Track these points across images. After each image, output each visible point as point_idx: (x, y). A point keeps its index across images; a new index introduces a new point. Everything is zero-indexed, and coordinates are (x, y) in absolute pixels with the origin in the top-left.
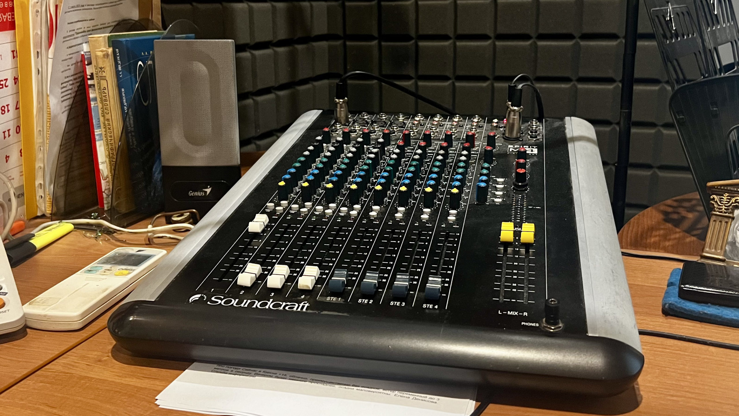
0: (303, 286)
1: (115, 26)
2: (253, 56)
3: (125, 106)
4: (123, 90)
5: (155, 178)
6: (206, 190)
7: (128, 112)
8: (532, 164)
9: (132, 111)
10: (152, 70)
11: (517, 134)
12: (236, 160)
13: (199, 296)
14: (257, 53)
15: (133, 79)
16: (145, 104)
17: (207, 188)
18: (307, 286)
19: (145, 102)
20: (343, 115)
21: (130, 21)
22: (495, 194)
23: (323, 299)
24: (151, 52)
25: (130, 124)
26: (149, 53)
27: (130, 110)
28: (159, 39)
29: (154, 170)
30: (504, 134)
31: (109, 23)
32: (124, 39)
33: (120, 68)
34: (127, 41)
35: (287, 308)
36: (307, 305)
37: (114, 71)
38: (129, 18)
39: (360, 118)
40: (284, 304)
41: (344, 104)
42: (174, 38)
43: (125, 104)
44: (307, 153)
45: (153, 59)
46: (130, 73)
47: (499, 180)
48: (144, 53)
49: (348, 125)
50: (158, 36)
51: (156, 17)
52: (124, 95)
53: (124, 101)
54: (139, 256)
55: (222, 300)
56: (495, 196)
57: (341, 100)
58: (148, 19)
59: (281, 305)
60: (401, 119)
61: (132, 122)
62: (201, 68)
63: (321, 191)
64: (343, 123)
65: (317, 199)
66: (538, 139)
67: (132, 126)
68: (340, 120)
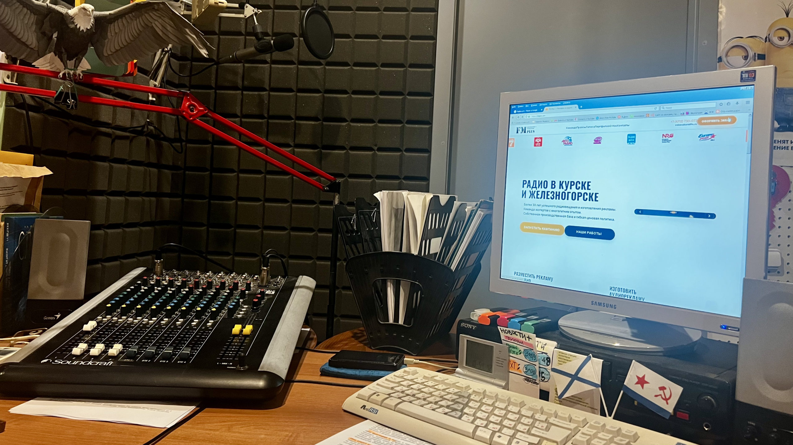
0: (111, 354)
1: (7, 208)
2: (106, 233)
3: (7, 259)
4: (7, 249)
5: (19, 309)
6: (56, 316)
7: (8, 264)
8: (268, 299)
9: (11, 264)
10: (31, 237)
11: (266, 284)
12: (81, 296)
13: (47, 360)
14: (109, 231)
15: (16, 242)
16: (21, 259)
17: (58, 314)
18: (114, 354)
19: (22, 258)
20: (159, 270)
21: (18, 206)
22: (239, 313)
23: (122, 360)
24: (31, 226)
25: (8, 271)
26: (29, 227)
27: (10, 263)
28: (38, 218)
29: (19, 303)
30: (259, 284)
31: (3, 206)
32: (14, 217)
33: (7, 235)
34: (16, 218)
35: (100, 364)
36: (111, 363)
37: (3, 237)
38: (17, 204)
39: (171, 273)
40: (99, 362)
41: (160, 264)
42: (49, 218)
43: (7, 258)
44: (129, 290)
45: (32, 230)
46: (14, 239)
47: (244, 306)
48: (26, 227)
49: (162, 277)
50: (37, 216)
51: (37, 204)
52: (7, 252)
53: (7, 256)
54: (6, 351)
55: (61, 361)
56: (239, 314)
57: (159, 261)
58: (31, 205)
59: (96, 363)
60: (198, 274)
61: (10, 270)
62: (66, 237)
63: (134, 312)
64: (159, 275)
65: (130, 315)
66: (278, 287)
67: (10, 273)
68: (157, 273)
